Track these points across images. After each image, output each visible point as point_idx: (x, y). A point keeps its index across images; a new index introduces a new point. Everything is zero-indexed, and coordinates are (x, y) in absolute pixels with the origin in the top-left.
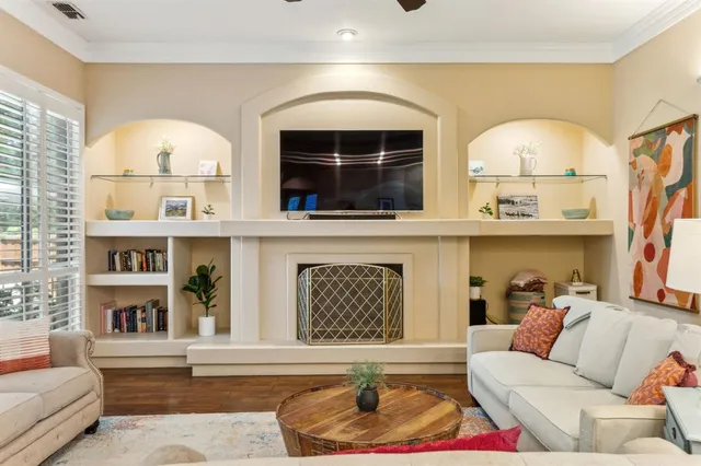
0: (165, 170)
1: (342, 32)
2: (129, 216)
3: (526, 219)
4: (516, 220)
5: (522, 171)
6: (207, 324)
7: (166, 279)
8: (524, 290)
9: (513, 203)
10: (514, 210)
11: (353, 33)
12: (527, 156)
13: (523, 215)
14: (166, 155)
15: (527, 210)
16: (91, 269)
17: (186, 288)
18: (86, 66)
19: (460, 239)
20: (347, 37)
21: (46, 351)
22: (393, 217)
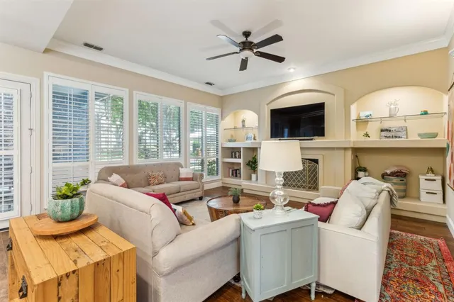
0: (244, 126)
1: (289, 69)
2: (235, 141)
3: (397, 139)
4: (391, 139)
5: (390, 115)
6: (254, 176)
7: (240, 161)
8: (389, 175)
9: (390, 131)
10: (389, 134)
11: (294, 69)
12: (392, 107)
13: (396, 137)
14: (243, 121)
15: (399, 134)
16: (224, 156)
17: (247, 164)
18: (222, 97)
19: (345, 149)
20: (292, 70)
21: (191, 176)
22: (311, 140)
